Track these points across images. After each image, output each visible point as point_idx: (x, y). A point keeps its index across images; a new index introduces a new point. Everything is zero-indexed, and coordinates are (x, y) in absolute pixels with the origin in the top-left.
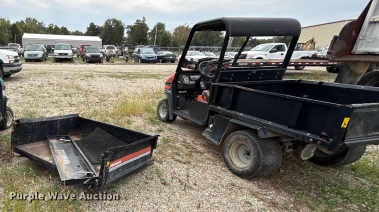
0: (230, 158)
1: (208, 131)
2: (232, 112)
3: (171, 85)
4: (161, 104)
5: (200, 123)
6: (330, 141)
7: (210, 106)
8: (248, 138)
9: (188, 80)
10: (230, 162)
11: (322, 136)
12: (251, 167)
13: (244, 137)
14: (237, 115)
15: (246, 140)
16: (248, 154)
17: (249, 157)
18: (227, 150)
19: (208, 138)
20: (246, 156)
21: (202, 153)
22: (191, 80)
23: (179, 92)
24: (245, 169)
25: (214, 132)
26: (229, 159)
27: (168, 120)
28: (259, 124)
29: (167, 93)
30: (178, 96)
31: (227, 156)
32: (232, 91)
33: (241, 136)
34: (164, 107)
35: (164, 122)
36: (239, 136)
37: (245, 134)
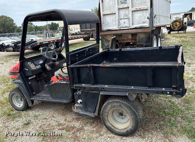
0: (111, 124)
1: (79, 107)
2: (99, 86)
3: (19, 74)
4: (13, 95)
5: (65, 101)
6: (180, 90)
7: (74, 85)
8: (121, 104)
9: (34, 66)
10: (113, 128)
11: (173, 88)
12: (133, 126)
13: (119, 104)
14: (103, 88)
15: (121, 106)
16: (121, 114)
17: (123, 117)
18: (106, 119)
19: (81, 113)
20: (121, 117)
21: (82, 129)
22: (37, 65)
23: (29, 78)
24: (128, 129)
25: (85, 106)
26: (111, 126)
27: (27, 108)
28: (125, 91)
29: (16, 83)
30: (30, 83)
31: (108, 124)
32: (92, 70)
33: (115, 104)
34: (17, 96)
35: (23, 110)
36: (113, 105)
37: (117, 102)
